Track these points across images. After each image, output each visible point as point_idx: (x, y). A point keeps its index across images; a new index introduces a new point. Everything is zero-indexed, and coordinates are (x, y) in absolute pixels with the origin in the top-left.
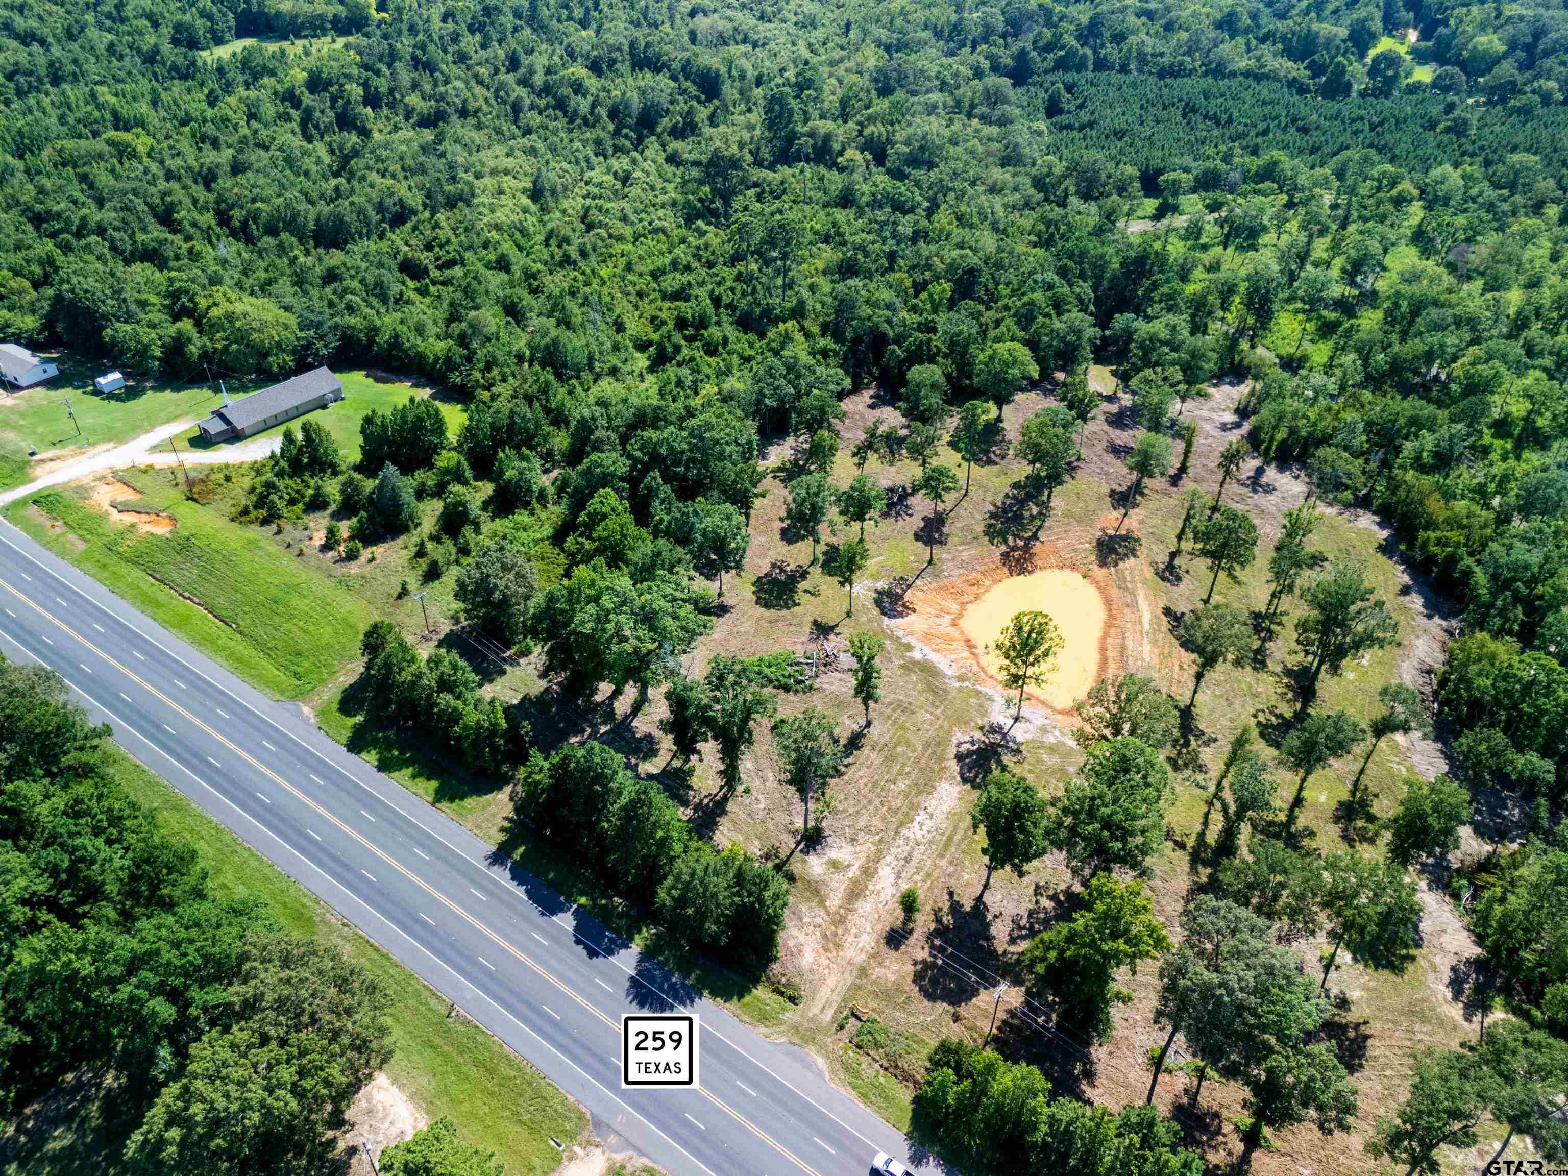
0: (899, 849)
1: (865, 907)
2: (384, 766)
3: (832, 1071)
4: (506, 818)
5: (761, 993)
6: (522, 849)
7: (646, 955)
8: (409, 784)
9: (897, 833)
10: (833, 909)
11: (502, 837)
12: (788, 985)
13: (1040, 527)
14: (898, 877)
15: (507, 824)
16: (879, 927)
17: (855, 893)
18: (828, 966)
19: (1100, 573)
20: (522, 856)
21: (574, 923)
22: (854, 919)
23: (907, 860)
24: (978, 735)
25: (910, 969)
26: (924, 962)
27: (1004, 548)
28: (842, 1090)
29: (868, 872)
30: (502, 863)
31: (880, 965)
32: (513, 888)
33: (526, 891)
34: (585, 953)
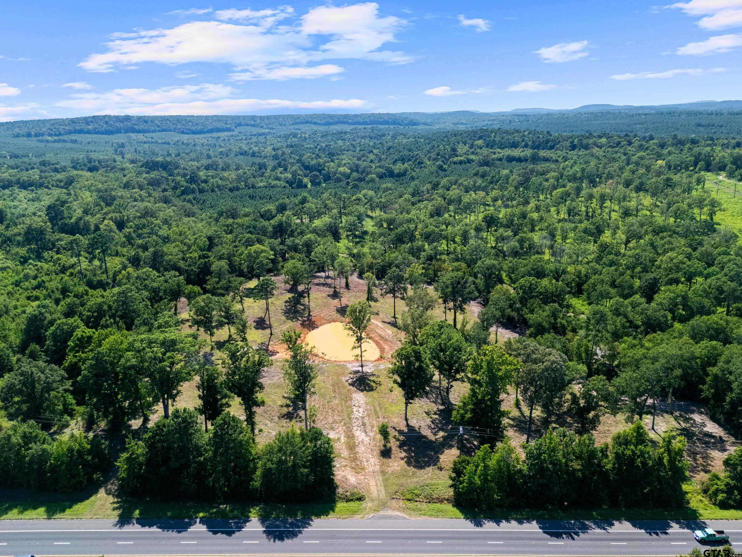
0: (356, 424)
1: (361, 449)
3: (408, 514)
4: (114, 503)
5: (340, 505)
6: (137, 512)
7: (263, 519)
9: (350, 418)
10: (347, 457)
11: (118, 512)
12: (353, 494)
13: (309, 312)
14: (366, 432)
15: (116, 505)
16: (375, 453)
17: (352, 447)
18: (365, 478)
20: (140, 514)
21: (205, 526)
22: (360, 455)
23: (364, 424)
24: (352, 376)
25: (403, 462)
26: (406, 457)
27: (299, 322)
28: (418, 518)
29: (350, 437)
30: (129, 523)
31: (388, 466)
32: (146, 529)
33: (158, 527)
34: (224, 535)
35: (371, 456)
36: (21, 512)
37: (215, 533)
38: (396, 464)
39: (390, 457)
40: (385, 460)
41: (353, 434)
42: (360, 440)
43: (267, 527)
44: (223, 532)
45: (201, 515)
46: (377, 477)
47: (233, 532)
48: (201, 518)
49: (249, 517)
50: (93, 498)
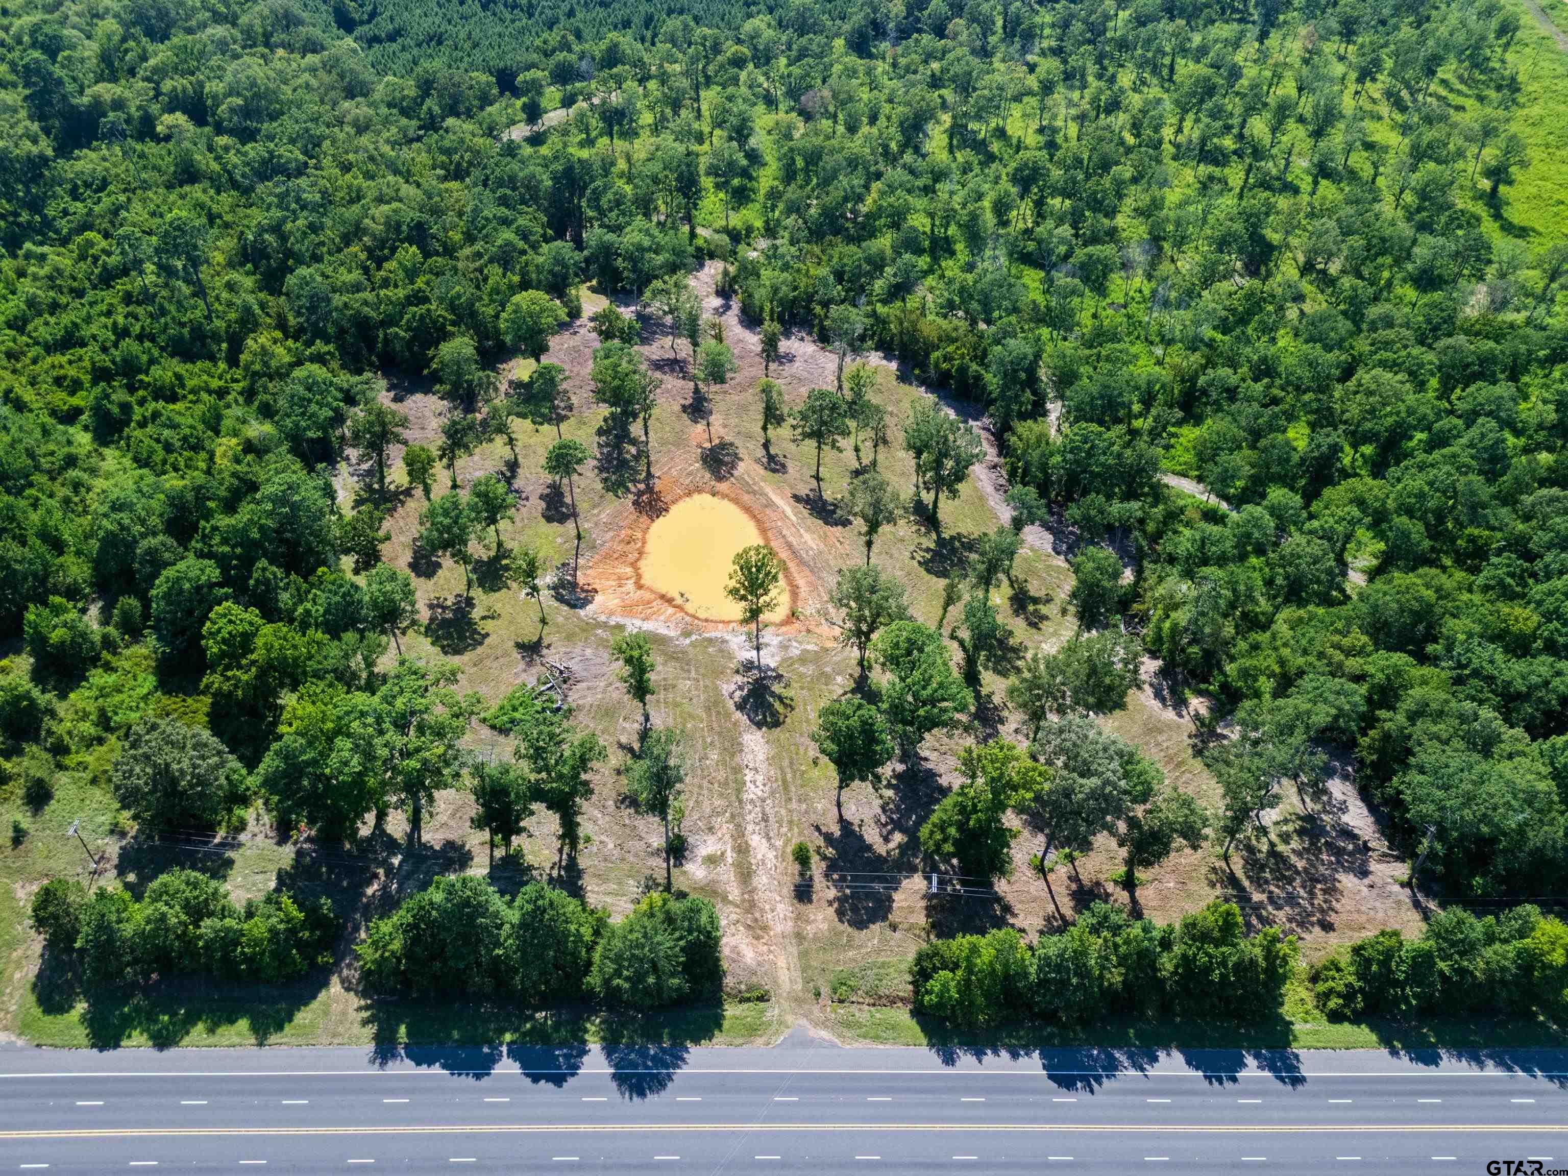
0: (752, 815)
1: (761, 880)
2: (163, 1041)
3: (840, 1036)
4: (360, 1009)
5: (731, 1010)
6: (403, 1029)
7: (610, 1047)
8: (212, 1040)
9: (740, 801)
10: (738, 900)
11: (371, 1030)
12: (749, 989)
13: (649, 464)
14: (769, 839)
15: (365, 1014)
16: (785, 891)
17: (745, 874)
18: (770, 951)
19: (723, 487)
20: (409, 1034)
21: (518, 1064)
22: (759, 896)
23: (765, 819)
24: (739, 679)
25: (831, 911)
26: (837, 899)
27: (630, 496)
28: (856, 1045)
29: (743, 850)
31: (808, 922)
33: (444, 1067)
34: (550, 1085)
35: (778, 898)
37: (536, 1079)
38: (820, 917)
39: (810, 901)
40: (801, 907)
41: (747, 843)
42: (759, 857)
44: (549, 1078)
45: (508, 1037)
46: (789, 948)
47: (564, 1078)
48: (509, 1044)
49: (584, 1042)
50: (322, 996)
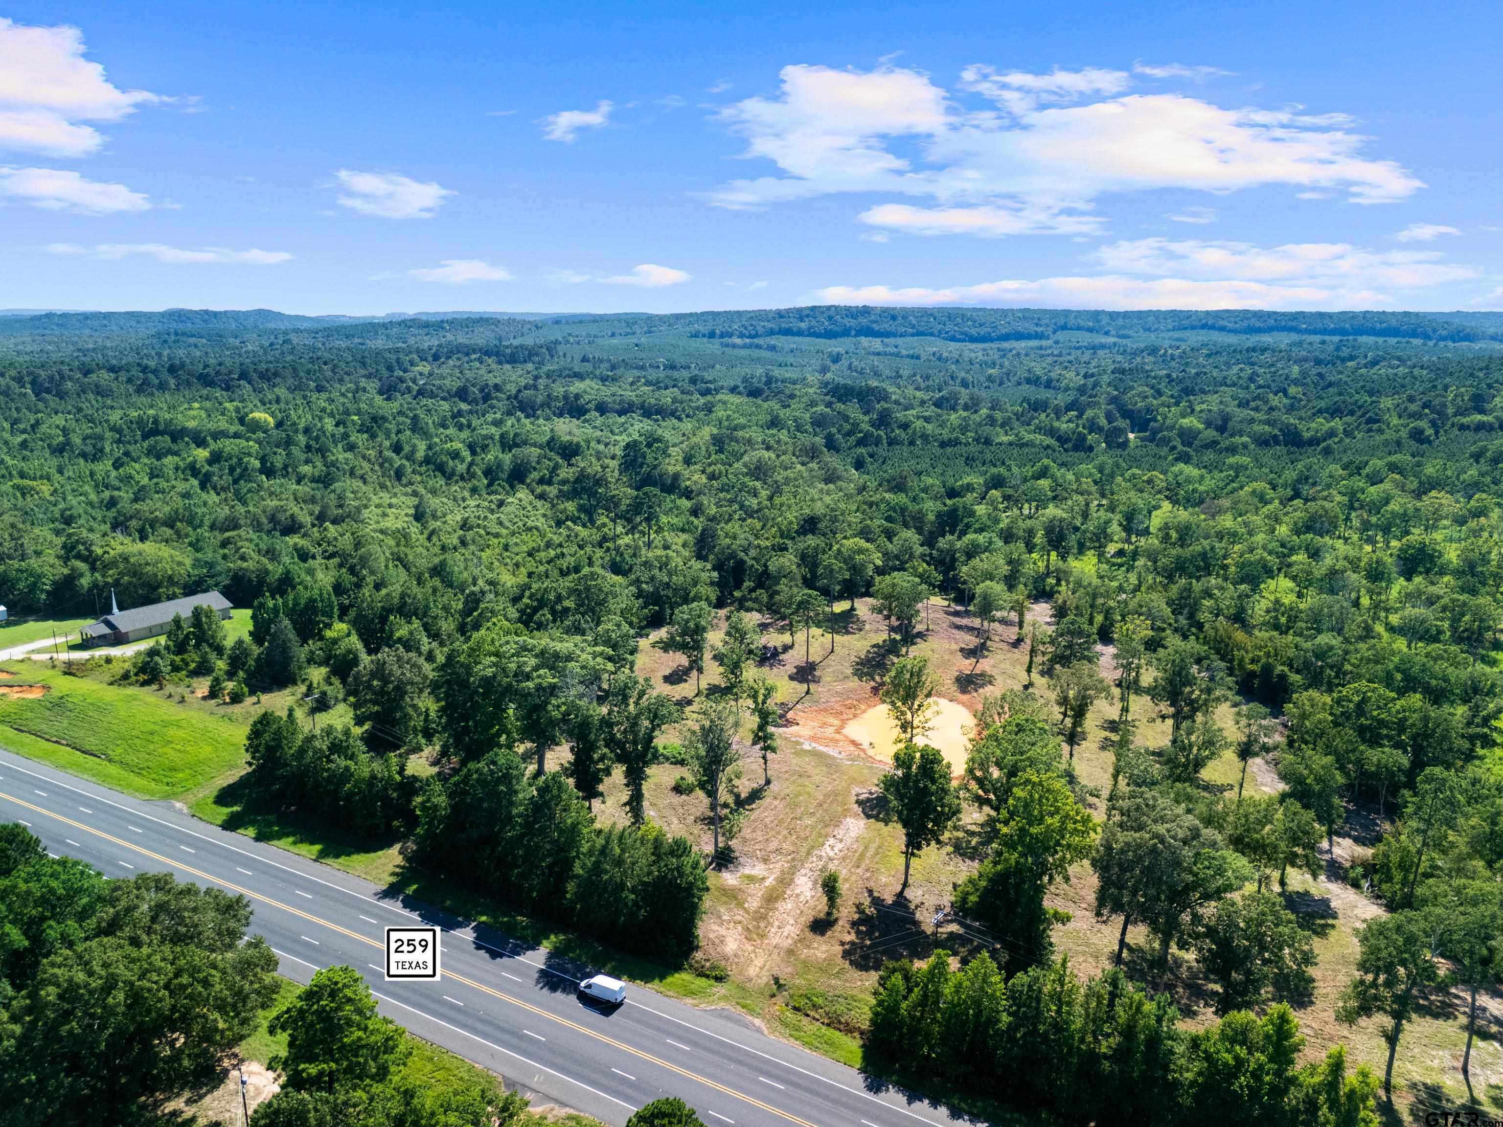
0: (813, 864)
1: (785, 906)
2: (263, 837)
3: (771, 1028)
4: (397, 866)
5: (683, 975)
6: (415, 887)
7: (556, 954)
8: (290, 848)
9: (809, 853)
10: (752, 909)
11: (393, 879)
12: (713, 968)
16: (803, 919)
17: (772, 898)
18: (753, 951)
19: (965, 697)
21: (474, 935)
22: (776, 917)
24: (875, 789)
25: (838, 949)
28: (782, 1040)
29: (786, 881)
30: (393, 897)
31: (808, 947)
32: (406, 913)
34: (487, 955)
35: (792, 922)
36: (295, 843)
37: (479, 947)
38: (824, 948)
39: (823, 934)
40: (810, 935)
41: (792, 880)
42: (797, 891)
43: (549, 966)
44: (488, 951)
45: (484, 918)
46: (775, 956)
47: (501, 956)
48: (480, 923)
49: (539, 943)
50: (380, 853)
